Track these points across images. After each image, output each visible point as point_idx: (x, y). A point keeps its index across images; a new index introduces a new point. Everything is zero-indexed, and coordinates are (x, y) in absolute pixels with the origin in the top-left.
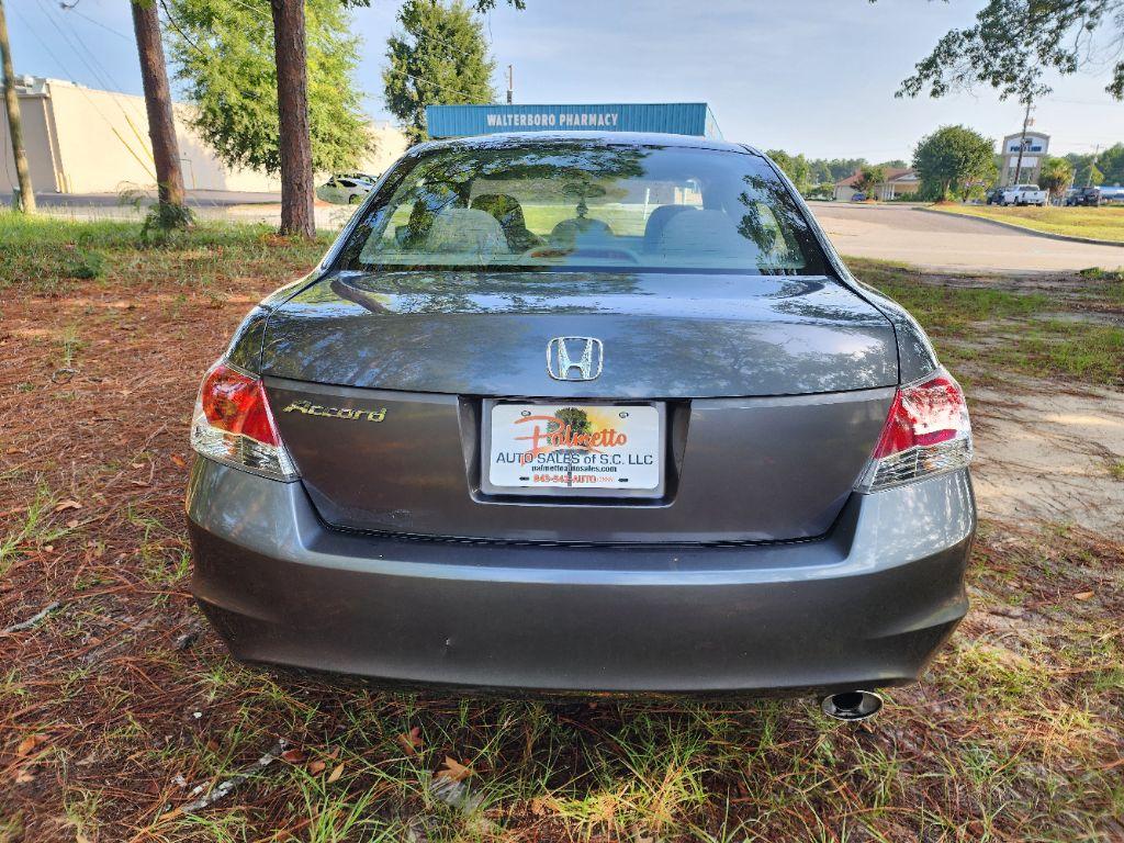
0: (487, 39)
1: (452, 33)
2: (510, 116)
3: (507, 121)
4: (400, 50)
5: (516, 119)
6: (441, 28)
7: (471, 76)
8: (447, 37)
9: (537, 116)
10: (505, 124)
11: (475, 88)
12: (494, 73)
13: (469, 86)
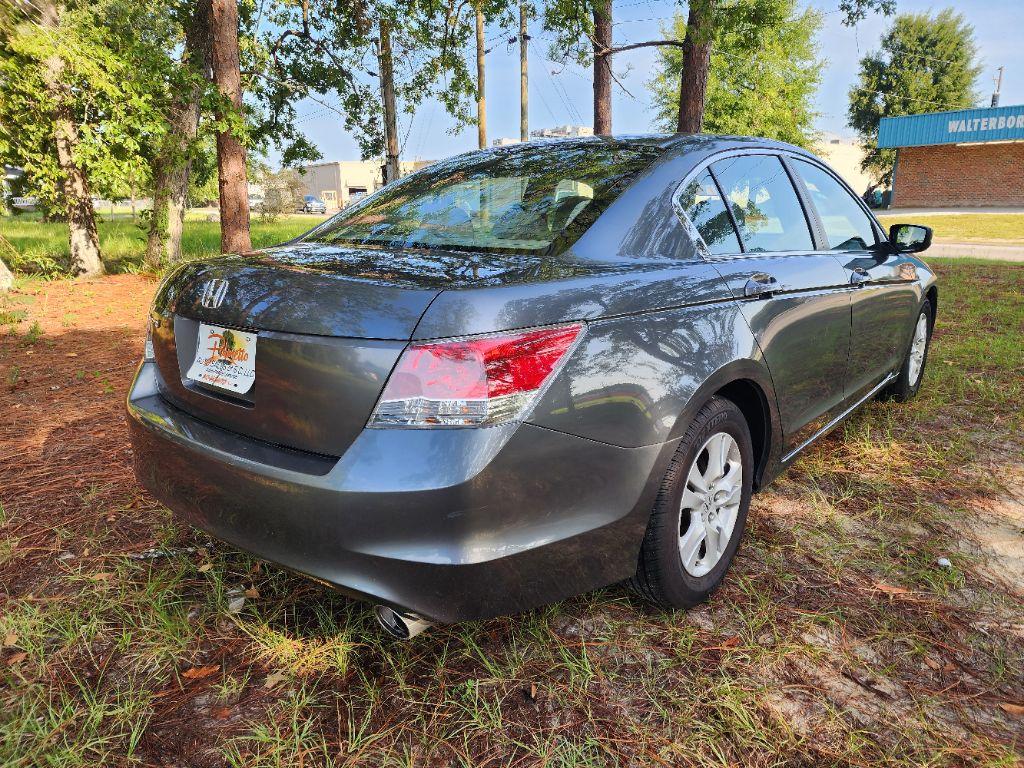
0: (976, 44)
1: (934, 44)
2: (976, 121)
3: (972, 126)
4: (873, 67)
5: (983, 123)
6: (921, 40)
7: (950, 83)
8: (927, 47)
9: (1012, 117)
10: (970, 129)
11: (952, 95)
12: (979, 78)
13: (945, 94)
